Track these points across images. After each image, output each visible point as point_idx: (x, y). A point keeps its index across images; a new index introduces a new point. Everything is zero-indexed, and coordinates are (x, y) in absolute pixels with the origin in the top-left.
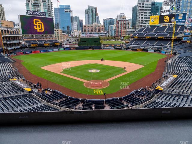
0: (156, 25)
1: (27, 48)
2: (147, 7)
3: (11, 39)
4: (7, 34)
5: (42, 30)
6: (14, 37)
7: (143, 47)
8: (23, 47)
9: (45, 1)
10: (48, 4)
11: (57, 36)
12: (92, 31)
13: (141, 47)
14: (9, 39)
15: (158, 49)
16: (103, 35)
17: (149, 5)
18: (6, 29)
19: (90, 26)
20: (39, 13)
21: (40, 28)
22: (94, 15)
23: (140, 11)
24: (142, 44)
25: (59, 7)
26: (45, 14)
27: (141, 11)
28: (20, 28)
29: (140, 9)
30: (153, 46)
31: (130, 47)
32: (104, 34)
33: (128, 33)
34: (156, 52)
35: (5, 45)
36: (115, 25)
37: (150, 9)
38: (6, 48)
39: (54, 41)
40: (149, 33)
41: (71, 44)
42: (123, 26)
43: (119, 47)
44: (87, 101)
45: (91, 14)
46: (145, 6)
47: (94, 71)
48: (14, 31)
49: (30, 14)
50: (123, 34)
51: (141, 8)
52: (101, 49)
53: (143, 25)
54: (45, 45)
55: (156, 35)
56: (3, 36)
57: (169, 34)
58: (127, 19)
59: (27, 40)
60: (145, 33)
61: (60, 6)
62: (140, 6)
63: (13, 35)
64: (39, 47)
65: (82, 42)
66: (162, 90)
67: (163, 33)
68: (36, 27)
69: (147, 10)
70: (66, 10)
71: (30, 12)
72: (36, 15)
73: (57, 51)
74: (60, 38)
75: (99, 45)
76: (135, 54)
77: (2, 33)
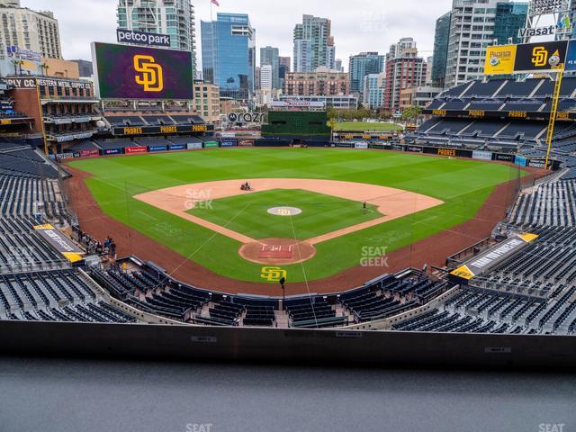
0: (505, 75)
1: (113, 137)
2: (481, 19)
3: (66, 111)
4: (56, 95)
5: (156, 85)
6: (77, 105)
7: (459, 142)
8: (102, 136)
9: (172, 3)
10: (181, 12)
11: (202, 105)
12: (311, 91)
13: (452, 142)
14: (62, 111)
15: (506, 149)
16: (343, 105)
17: (489, 11)
18: (54, 83)
19: (306, 76)
20: (150, 37)
21: (153, 82)
22: (321, 42)
23: (458, 32)
24: (458, 134)
25: (215, 19)
26: (169, 40)
27: (461, 31)
28: (94, 79)
29: (459, 26)
30: (489, 139)
31: (418, 142)
32: (346, 100)
33: (418, 99)
34: (498, 159)
35: (48, 127)
36: (383, 74)
37: (492, 24)
38: (52, 137)
39: (189, 121)
40: (481, 99)
41: (242, 130)
42: (405, 77)
43: (386, 140)
44: (228, 298)
45: (310, 41)
46: (474, 15)
47: (284, 211)
48: (78, 90)
49: (125, 40)
50: (404, 103)
51: (463, 23)
52: (330, 146)
53: (467, 74)
54: (164, 129)
55: (501, 108)
56: (44, 102)
57: (544, 105)
58: (419, 56)
59: (112, 114)
60: (467, 101)
61: (219, 15)
62: (458, 14)
63: (73, 98)
64: (146, 136)
65: (274, 123)
66: (468, 278)
67: (525, 100)
68: (142, 79)
69: (480, 28)
70: (234, 28)
71: (125, 36)
72: (141, 42)
73: (198, 149)
74: (210, 111)
75: (324, 134)
76: (430, 162)
77: (43, 93)
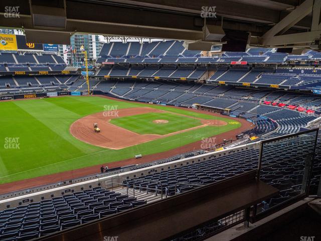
0: (12, 51)
15: (57, 90)
34: (61, 95)
57: (50, 68)
67: (38, 65)
